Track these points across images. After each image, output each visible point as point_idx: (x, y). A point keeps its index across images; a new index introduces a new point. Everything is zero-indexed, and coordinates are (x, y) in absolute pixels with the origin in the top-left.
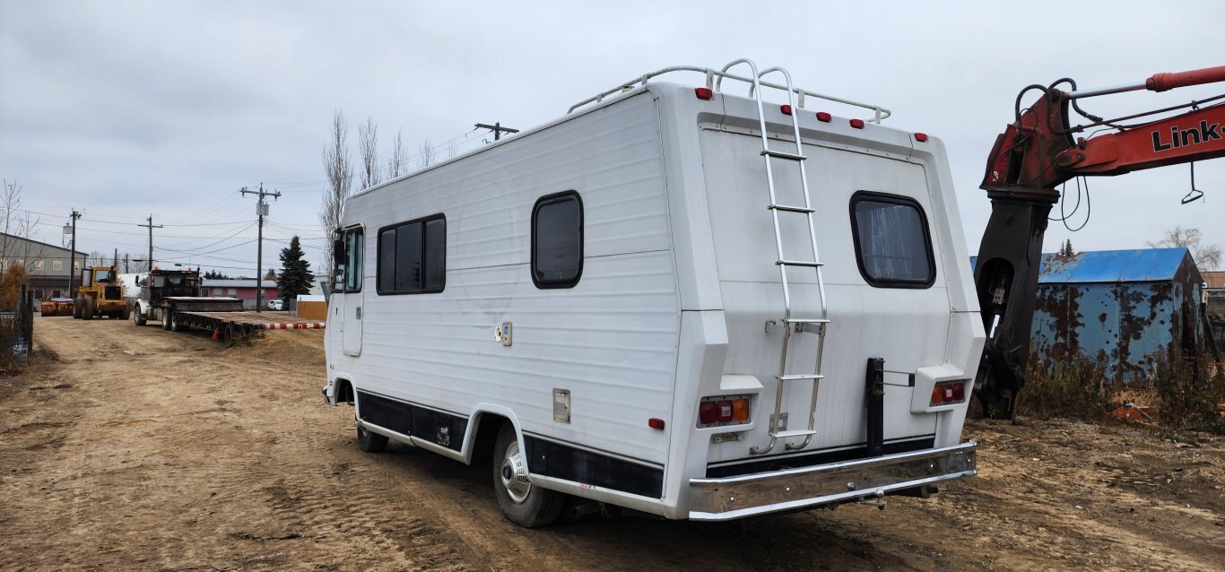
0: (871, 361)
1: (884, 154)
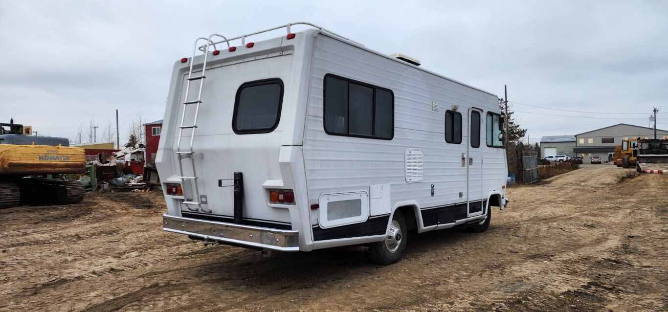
0: (236, 174)
1: (265, 56)
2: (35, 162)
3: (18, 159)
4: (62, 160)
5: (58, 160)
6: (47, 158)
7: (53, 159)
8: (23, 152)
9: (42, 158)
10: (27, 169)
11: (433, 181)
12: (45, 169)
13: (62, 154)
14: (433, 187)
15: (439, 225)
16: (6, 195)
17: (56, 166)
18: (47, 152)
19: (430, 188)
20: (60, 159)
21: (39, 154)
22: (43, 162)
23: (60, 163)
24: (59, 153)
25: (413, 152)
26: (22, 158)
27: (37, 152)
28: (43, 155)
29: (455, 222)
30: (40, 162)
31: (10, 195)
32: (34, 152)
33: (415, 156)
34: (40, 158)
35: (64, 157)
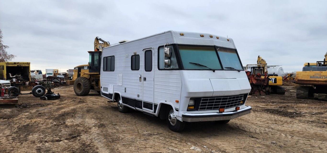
2: (308, 79)
3: (301, 78)
4: (323, 78)
5: (321, 78)
6: (314, 77)
7: (317, 77)
8: (304, 74)
9: (312, 77)
10: (305, 82)
11: (126, 86)
12: (313, 82)
13: (323, 76)
14: (125, 89)
16: (301, 93)
17: (319, 81)
18: (314, 74)
19: (124, 89)
20: (322, 78)
21: (310, 75)
22: (312, 79)
23: (321, 80)
24: (321, 75)
25: (119, 75)
26: (303, 77)
27: (310, 74)
28: (312, 76)
29: (135, 108)
30: (310, 79)
31: (303, 93)
32: (308, 75)
33: (120, 76)
34: (310, 77)
35: (324, 77)
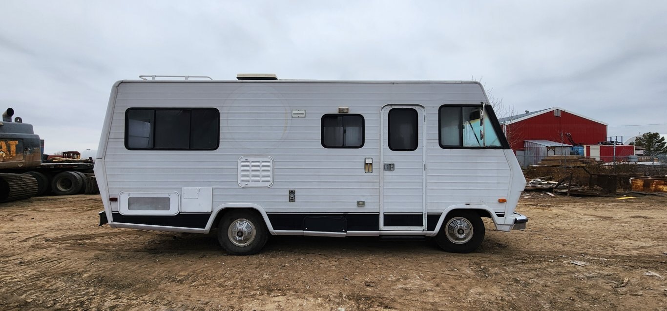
14: (293, 193)
15: (305, 232)
19: (286, 194)
29: (346, 232)
